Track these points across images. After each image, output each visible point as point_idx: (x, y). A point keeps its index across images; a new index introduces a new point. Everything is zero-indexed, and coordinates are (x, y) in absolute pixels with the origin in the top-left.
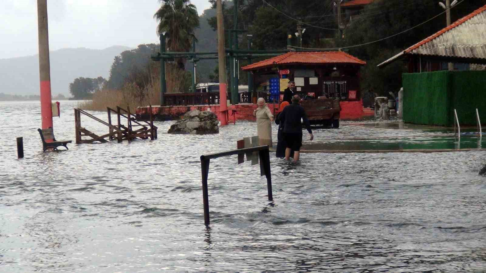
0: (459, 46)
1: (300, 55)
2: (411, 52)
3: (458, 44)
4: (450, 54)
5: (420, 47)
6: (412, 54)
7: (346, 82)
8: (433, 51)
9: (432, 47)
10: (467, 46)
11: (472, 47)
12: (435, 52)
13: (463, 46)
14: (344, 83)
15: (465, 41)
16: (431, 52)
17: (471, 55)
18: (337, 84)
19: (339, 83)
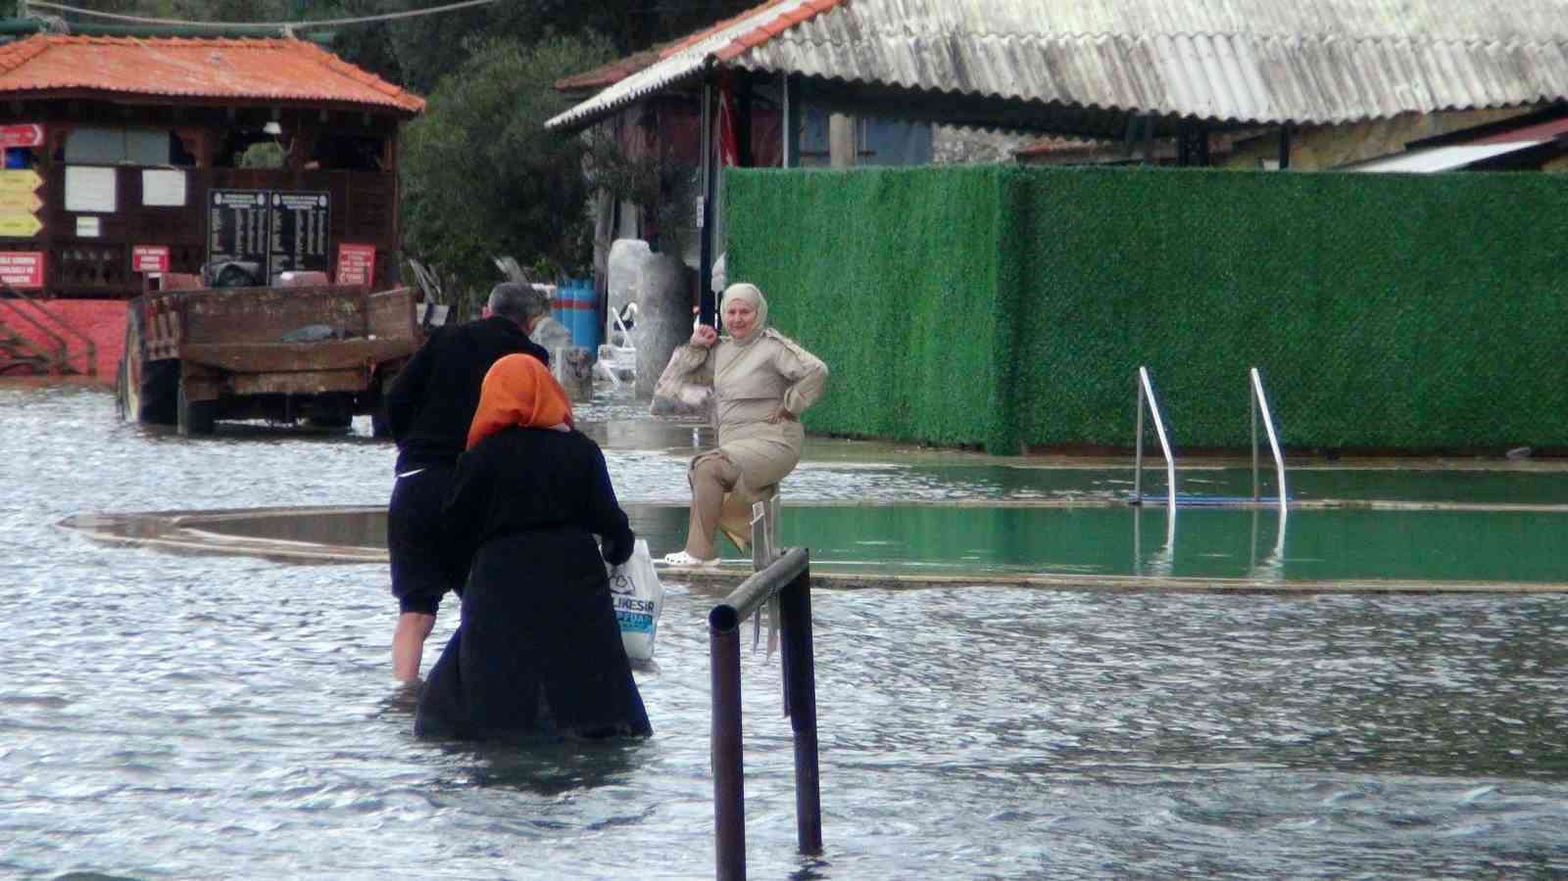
0: (987, 39)
1: (95, 49)
2: (741, 61)
3: (982, 30)
4: (943, 77)
5: (788, 34)
6: (750, 68)
7: (323, 201)
8: (852, 62)
9: (846, 37)
10: (1024, 42)
11: (1052, 44)
12: (865, 65)
13: (1005, 42)
14: (317, 208)
15: (1015, 16)
16: (844, 64)
17: (1051, 85)
18: (282, 207)
19: (293, 202)
